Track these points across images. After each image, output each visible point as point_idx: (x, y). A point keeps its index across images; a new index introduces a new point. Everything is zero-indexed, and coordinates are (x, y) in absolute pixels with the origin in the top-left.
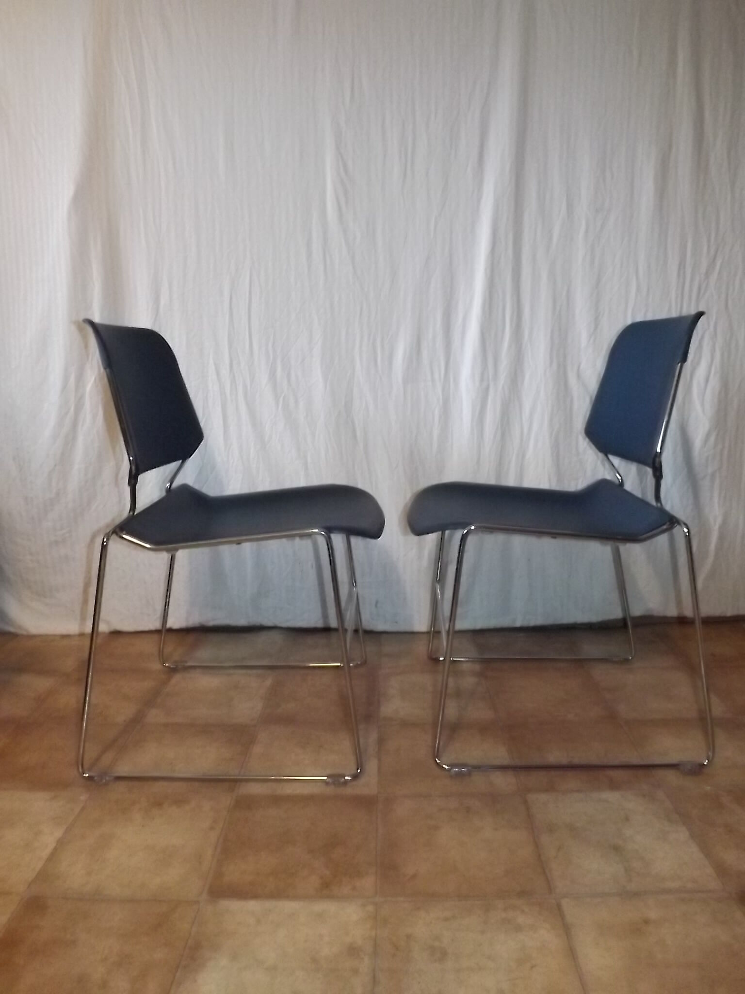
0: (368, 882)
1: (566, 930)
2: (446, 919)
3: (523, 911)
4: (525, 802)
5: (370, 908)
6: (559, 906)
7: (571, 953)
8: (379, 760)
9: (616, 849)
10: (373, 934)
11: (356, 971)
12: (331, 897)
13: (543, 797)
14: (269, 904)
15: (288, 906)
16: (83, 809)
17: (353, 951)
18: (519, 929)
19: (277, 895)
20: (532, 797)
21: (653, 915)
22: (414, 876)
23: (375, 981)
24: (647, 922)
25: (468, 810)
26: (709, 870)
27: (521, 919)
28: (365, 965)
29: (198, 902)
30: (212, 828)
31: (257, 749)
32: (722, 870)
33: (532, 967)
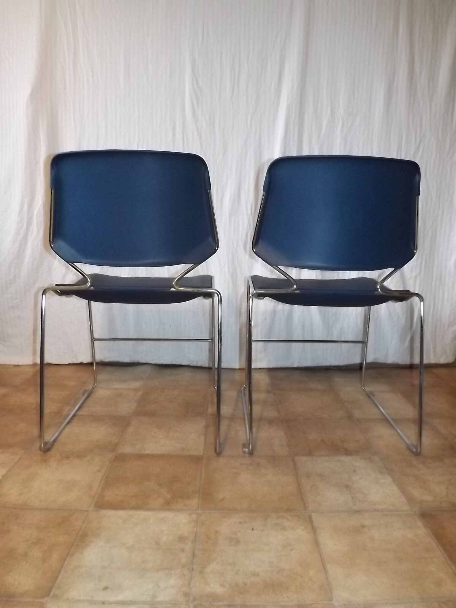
0: (195, 502)
1: (314, 530)
2: (240, 523)
3: (288, 520)
4: (294, 461)
5: (194, 516)
6: (310, 517)
7: (316, 543)
8: (206, 436)
9: (347, 487)
10: (195, 530)
11: (183, 550)
12: (170, 510)
13: (305, 458)
14: (131, 512)
15: (143, 514)
16: (20, 459)
17: (181, 539)
18: (284, 529)
19: (137, 508)
20: (297, 458)
21: (367, 523)
22: (222, 500)
23: (194, 555)
24: (363, 526)
25: (258, 464)
26: (403, 499)
27: (286, 524)
28: (189, 546)
29: (87, 511)
30: (99, 471)
31: (130, 429)
32: (411, 500)
33: (291, 550)
